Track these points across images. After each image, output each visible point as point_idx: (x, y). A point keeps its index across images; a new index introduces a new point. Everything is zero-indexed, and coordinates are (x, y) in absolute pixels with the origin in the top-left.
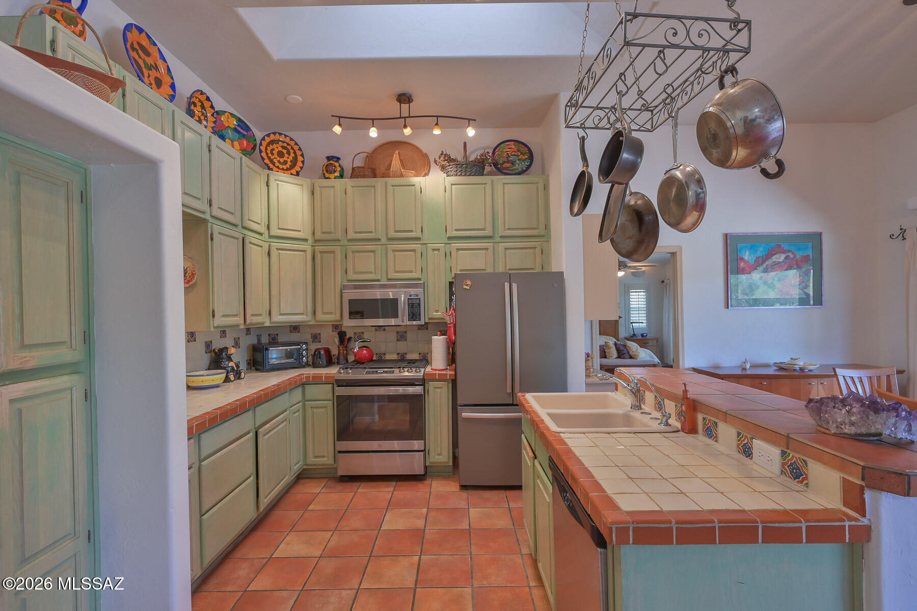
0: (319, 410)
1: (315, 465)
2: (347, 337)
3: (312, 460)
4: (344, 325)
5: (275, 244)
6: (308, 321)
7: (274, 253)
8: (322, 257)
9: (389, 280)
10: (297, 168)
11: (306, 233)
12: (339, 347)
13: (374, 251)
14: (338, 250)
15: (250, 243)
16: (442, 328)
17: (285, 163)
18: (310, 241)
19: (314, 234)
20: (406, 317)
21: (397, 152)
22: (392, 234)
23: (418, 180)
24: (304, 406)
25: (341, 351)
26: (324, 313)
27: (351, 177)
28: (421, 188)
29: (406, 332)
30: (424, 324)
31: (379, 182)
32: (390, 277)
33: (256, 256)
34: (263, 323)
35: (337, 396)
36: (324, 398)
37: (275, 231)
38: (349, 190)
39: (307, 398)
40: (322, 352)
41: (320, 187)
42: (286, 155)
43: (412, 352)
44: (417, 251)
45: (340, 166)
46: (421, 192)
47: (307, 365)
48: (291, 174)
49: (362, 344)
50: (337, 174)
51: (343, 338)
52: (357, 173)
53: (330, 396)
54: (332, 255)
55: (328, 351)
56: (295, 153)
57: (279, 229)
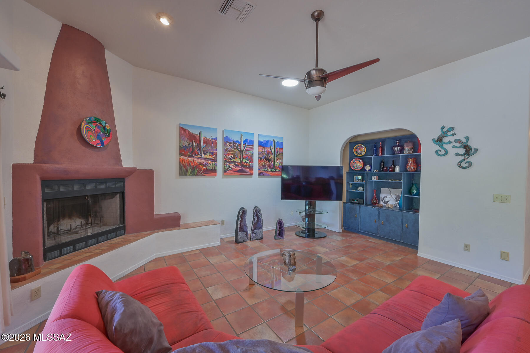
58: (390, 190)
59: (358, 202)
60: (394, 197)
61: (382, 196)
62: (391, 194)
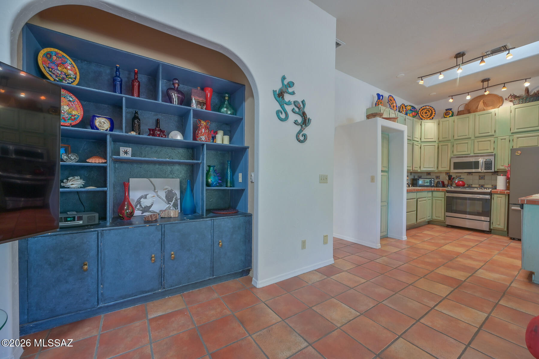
0: (438, 201)
1: (436, 220)
2: (453, 177)
3: (434, 217)
4: (451, 172)
5: (423, 144)
6: (435, 170)
7: (422, 147)
8: (442, 147)
9: (475, 154)
10: (432, 116)
11: (436, 139)
12: (448, 181)
13: (467, 143)
14: (449, 144)
15: (415, 145)
16: (504, 173)
17: (428, 115)
18: (437, 142)
19: (439, 139)
20: (483, 169)
21: (482, 101)
22: (477, 135)
23: (493, 111)
24: (432, 199)
25: (449, 182)
26: (442, 168)
27: (457, 115)
28: (495, 113)
29: (484, 176)
30: (494, 171)
31: (471, 115)
32: (475, 152)
33: (417, 149)
34: (418, 170)
35: (447, 196)
36: (441, 197)
37: (423, 140)
38: (456, 121)
39: (434, 196)
40: (440, 182)
41: (442, 122)
42: (428, 113)
43: (487, 184)
44: (491, 141)
45: (452, 112)
46: (495, 115)
47: (434, 186)
48: (430, 119)
49: (459, 180)
50: (450, 115)
51: (450, 178)
52: (460, 113)
53: (444, 196)
54: (446, 146)
55: (443, 182)
56: (432, 111)
57: (425, 139)
58: (151, 182)
59: (81, 222)
60: (163, 194)
61: (134, 196)
62: (155, 189)
